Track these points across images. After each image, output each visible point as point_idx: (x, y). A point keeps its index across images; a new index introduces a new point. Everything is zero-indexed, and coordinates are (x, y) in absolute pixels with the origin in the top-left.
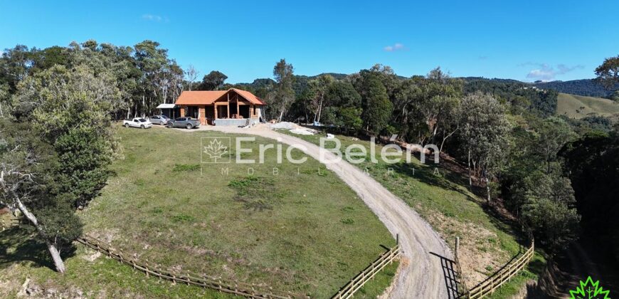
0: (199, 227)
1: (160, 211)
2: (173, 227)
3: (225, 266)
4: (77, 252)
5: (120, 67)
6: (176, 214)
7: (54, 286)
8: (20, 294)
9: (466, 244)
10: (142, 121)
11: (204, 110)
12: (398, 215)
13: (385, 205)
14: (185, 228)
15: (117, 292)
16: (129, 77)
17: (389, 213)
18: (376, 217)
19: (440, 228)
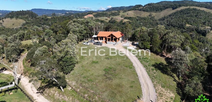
0: (93, 84)
1: (85, 77)
2: (87, 83)
3: (96, 97)
4: (66, 86)
5: (82, 27)
6: (89, 79)
7: (62, 95)
8: (55, 95)
9: (162, 99)
10: (87, 43)
11: (105, 38)
12: (148, 85)
13: (145, 81)
14: (90, 84)
15: (74, 99)
16: (84, 30)
17: (145, 84)
18: (140, 86)
19: (158, 92)
